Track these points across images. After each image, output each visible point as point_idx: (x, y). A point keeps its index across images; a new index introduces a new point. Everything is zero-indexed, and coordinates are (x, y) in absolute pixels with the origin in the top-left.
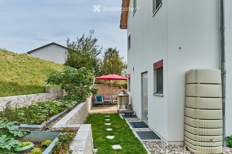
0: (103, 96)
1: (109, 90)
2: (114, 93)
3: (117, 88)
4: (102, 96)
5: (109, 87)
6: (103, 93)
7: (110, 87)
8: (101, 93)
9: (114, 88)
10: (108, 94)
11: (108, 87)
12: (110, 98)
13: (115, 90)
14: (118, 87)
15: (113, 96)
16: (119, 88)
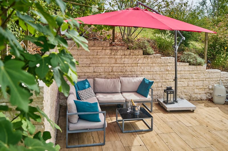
0: (94, 80)
1: (113, 61)
2: (129, 69)
3: (136, 52)
4: (91, 81)
5: (111, 50)
6: (91, 69)
7: (117, 50)
8: (86, 70)
9: (127, 52)
10: (109, 75)
11: (108, 51)
12: (115, 87)
13: (130, 61)
14: (141, 52)
15: (125, 80)
16: (144, 54)
